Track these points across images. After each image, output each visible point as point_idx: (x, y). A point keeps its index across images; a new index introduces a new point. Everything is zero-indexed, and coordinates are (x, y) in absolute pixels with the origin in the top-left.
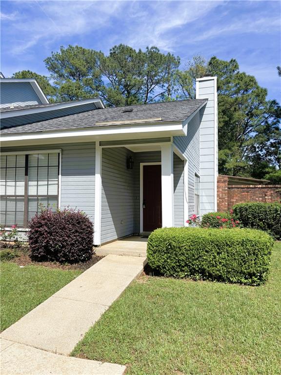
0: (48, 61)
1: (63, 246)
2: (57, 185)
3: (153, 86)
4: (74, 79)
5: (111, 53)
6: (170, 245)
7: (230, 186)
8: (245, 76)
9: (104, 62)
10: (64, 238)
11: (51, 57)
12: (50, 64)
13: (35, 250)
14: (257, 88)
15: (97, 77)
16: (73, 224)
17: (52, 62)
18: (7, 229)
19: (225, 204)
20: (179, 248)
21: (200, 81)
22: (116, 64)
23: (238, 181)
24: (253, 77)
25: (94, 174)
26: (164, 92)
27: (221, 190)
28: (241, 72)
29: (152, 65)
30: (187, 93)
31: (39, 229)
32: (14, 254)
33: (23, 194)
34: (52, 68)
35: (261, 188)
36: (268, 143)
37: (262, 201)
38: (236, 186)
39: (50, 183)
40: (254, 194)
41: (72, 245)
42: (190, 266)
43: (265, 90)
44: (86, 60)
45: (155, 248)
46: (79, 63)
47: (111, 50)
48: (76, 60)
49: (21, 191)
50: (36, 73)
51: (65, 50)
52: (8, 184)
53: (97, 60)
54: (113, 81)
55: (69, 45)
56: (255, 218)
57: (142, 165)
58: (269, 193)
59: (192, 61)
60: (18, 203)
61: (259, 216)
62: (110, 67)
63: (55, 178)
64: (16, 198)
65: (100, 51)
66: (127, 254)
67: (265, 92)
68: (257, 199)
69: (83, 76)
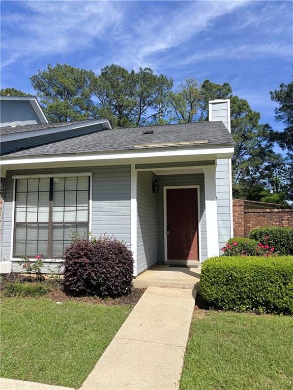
0: (34, 79)
1: (107, 279)
2: (87, 211)
3: (145, 107)
4: (62, 98)
5: (102, 73)
6: (231, 276)
7: (246, 211)
8: (238, 100)
9: (95, 81)
10: (107, 269)
11: (38, 75)
12: (36, 82)
13: (72, 283)
14: (250, 111)
15: (87, 97)
16: (116, 254)
17: (38, 80)
18: (31, 260)
19: (241, 229)
20: (241, 279)
21: (213, 104)
22: (108, 84)
23: (251, 205)
24: (245, 101)
25: (129, 199)
26: (157, 114)
27: (236, 214)
28: (234, 96)
29: (145, 86)
30: (180, 115)
31: (79, 261)
32: (46, 289)
33: (47, 220)
34: (39, 86)
35: (278, 212)
36: (263, 166)
37: (279, 225)
38: (252, 210)
39: (78, 208)
40: (271, 219)
41: (117, 277)
42: (252, 298)
43: (258, 114)
44: (75, 79)
45: (213, 279)
46: (68, 83)
47: (102, 70)
48: (65, 79)
49: (44, 218)
50: (21, 91)
51: (53, 68)
52: (29, 209)
53: (87, 79)
54: (103, 102)
55: (57, 64)
56: (276, 243)
57: (165, 188)
58: (286, 218)
59: (185, 83)
60: (40, 230)
61: (281, 241)
62: (102, 86)
63: (84, 204)
64: (38, 226)
65: (91, 71)
66: (169, 285)
67: (257, 115)
68: (274, 223)
69: (71, 96)
